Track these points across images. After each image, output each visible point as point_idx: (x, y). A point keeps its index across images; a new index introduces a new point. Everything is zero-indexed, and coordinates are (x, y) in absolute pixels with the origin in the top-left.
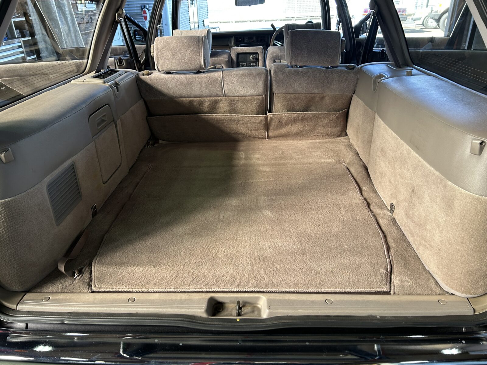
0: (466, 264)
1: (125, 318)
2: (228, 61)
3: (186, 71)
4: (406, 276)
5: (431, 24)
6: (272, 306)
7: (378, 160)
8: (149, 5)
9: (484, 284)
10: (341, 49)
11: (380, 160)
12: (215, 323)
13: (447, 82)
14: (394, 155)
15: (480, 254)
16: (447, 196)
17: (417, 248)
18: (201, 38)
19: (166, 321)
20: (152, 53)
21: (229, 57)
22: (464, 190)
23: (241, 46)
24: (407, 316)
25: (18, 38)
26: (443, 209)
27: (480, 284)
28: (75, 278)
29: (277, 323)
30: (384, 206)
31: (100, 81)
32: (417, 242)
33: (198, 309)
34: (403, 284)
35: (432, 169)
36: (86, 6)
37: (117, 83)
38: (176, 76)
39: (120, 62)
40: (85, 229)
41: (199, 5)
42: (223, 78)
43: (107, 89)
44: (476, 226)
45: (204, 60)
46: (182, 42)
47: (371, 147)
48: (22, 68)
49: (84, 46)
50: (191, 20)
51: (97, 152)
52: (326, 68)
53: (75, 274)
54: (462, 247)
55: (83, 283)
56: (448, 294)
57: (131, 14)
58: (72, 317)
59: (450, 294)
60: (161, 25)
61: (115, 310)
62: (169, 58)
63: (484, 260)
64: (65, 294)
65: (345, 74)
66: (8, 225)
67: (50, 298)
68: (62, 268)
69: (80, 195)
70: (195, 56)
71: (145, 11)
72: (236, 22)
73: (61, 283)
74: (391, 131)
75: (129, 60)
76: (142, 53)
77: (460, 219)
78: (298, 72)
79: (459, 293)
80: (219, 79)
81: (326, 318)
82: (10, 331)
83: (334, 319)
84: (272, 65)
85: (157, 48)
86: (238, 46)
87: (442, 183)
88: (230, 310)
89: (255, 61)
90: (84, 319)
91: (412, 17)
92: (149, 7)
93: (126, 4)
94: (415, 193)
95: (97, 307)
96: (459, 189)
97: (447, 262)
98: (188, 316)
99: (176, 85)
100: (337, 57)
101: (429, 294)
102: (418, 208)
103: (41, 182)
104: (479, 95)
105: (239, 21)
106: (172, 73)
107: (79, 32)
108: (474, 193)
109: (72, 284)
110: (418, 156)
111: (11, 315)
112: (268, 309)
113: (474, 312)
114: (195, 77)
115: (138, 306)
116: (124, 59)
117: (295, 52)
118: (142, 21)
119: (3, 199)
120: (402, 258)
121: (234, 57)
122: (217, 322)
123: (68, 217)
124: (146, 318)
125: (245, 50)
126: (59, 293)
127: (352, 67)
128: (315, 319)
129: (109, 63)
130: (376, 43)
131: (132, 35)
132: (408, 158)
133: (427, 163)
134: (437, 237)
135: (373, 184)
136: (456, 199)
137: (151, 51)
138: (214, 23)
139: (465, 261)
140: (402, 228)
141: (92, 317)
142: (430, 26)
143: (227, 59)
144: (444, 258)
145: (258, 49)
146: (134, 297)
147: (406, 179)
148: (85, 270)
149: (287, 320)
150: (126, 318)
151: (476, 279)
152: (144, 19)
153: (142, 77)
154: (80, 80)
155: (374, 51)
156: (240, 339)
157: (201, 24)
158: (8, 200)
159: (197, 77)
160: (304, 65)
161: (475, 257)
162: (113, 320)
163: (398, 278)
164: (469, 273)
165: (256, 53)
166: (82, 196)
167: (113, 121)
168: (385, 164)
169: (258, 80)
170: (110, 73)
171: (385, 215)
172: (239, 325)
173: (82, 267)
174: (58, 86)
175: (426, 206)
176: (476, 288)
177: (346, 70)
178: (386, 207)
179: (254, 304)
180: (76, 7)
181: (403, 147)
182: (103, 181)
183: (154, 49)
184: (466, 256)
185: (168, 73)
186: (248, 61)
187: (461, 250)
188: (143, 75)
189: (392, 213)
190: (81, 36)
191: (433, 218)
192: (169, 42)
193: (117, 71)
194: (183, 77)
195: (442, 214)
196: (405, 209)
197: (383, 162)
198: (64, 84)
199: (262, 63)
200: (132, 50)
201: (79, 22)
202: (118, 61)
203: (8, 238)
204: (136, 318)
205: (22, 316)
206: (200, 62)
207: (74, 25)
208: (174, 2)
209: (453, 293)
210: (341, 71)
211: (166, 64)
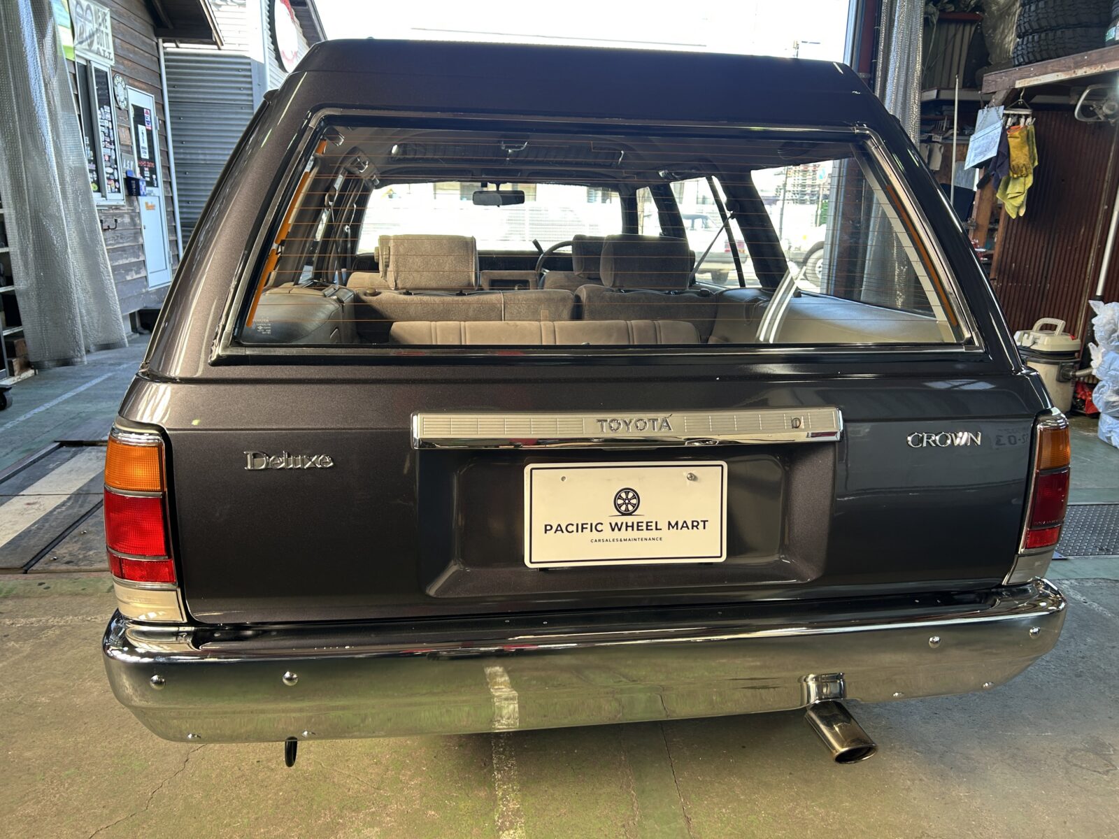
31: (316, 294)
37: (341, 299)
42: (504, 303)
62: (417, 267)
70: (462, 267)
80: (498, 305)
84: (582, 287)
121: (486, 286)
125: (506, 276)
127: (707, 293)
145: (528, 274)
153: (364, 298)
165: (526, 282)
169: (561, 308)
177: (698, 298)
185: (408, 293)
188: (365, 295)
210: (691, 299)
211: (411, 278)
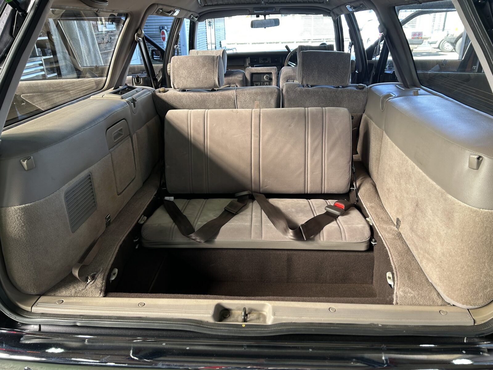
0: (466, 275)
1: (134, 321)
2: (243, 81)
3: (201, 89)
4: (409, 287)
5: (447, 47)
6: (276, 313)
7: (385, 177)
8: (167, 26)
9: (484, 295)
10: (351, 70)
11: (387, 177)
12: (222, 328)
13: (452, 101)
14: (400, 171)
15: (479, 265)
16: (447, 209)
17: (421, 261)
18: (215, 58)
19: (175, 325)
20: (168, 71)
21: (243, 77)
22: (463, 203)
23: (256, 67)
24: (408, 325)
25: (39, 56)
26: (444, 221)
27: (480, 295)
28: (88, 283)
29: (281, 329)
30: (391, 222)
31: (118, 97)
32: (420, 255)
33: (205, 314)
34: (406, 295)
35: (434, 183)
36: (106, 27)
37: (134, 99)
38: (191, 94)
39: (138, 81)
40: (99, 238)
41: (217, 27)
42: (236, 96)
43: (125, 104)
44: (475, 238)
45: (218, 79)
46: (198, 61)
47: (379, 164)
48: (43, 85)
49: (103, 65)
50: (209, 41)
51: (113, 164)
52: (336, 87)
53: (88, 280)
54: (462, 259)
55: (95, 288)
56: (450, 305)
57: (150, 35)
58: (84, 319)
59: (451, 305)
60: (178, 45)
61: (125, 314)
62: (184, 76)
63: (484, 271)
64: (78, 297)
65: (355, 94)
66: (26, 230)
67: (63, 301)
68: (76, 273)
69: (95, 205)
70: (210, 75)
71: (163, 32)
72: (252, 44)
73: (74, 288)
74: (397, 148)
75: (146, 79)
76: (159, 72)
77: (460, 231)
78: (309, 91)
79: (460, 304)
80: (233, 97)
81: (329, 325)
82: (23, 332)
83: (336, 327)
84: (284, 84)
85: (174, 67)
86: (252, 66)
87: (442, 197)
88: (236, 317)
89: (269, 81)
90: (95, 322)
91: (429, 40)
92: (167, 28)
93: (145, 25)
94: (419, 208)
95: (108, 310)
96: (458, 202)
97: (448, 273)
98: (196, 320)
99: (191, 102)
100: (347, 77)
101: (431, 305)
102: (422, 222)
103: (59, 190)
104: (481, 114)
105: (256, 42)
106: (188, 91)
107: (98, 52)
108: (472, 206)
109: (84, 289)
110: (421, 171)
111: (26, 317)
112: (273, 316)
113: (475, 322)
114: (209, 95)
115: (147, 310)
116: (142, 78)
117: (306, 72)
118: (160, 41)
119: (24, 204)
120: (406, 271)
121: (248, 77)
122: (223, 327)
123: (83, 224)
124: (155, 322)
125: (259, 71)
126: (72, 296)
127: (362, 87)
128: (318, 326)
129: (127, 81)
130: (387, 65)
131: (150, 54)
132: (413, 173)
133: (430, 178)
134: (439, 250)
135: (380, 200)
136: (456, 211)
137: (168, 70)
138: (231, 44)
139: (465, 273)
140: (408, 242)
141: (103, 320)
142: (446, 49)
143: (241, 79)
144: (445, 269)
145: (271, 69)
146: (144, 302)
147: (410, 194)
148: (98, 276)
149: (291, 327)
150: (136, 321)
151: (475, 290)
152: (162, 40)
153: (158, 94)
154: (99, 96)
155: (385, 73)
156: (245, 344)
157: (218, 45)
158: (28, 206)
159: (211, 95)
160: (315, 84)
161: (475, 268)
162: (123, 323)
163: (401, 290)
164: (469, 284)
165: (270, 74)
166: (97, 205)
167: (129, 135)
168: (392, 180)
169: (270, 98)
170: (128, 90)
171: (391, 230)
172: (244, 330)
173: (95, 273)
174: (77, 101)
175: (429, 220)
176: (476, 299)
177: (356, 90)
178: (392, 222)
179: (260, 311)
180: (96, 27)
181: (408, 164)
182: (117, 192)
183: (170, 67)
184: (466, 267)
185: (184, 90)
186: (262, 80)
187: (461, 261)
188: (160, 92)
189: (398, 228)
190: (100, 55)
191: (435, 231)
192: (185, 61)
193: (134, 88)
194: (198, 94)
195: (444, 227)
196: (409, 223)
197: (390, 179)
198: (84, 99)
199: (275, 83)
200: (149, 69)
201: (99, 42)
202: (135, 79)
203: (26, 241)
204: (145, 321)
205: (36, 317)
206: (215, 81)
207: (94, 44)
208: (192, 24)
209: (454, 304)
210: (351, 91)
211: (181, 82)
